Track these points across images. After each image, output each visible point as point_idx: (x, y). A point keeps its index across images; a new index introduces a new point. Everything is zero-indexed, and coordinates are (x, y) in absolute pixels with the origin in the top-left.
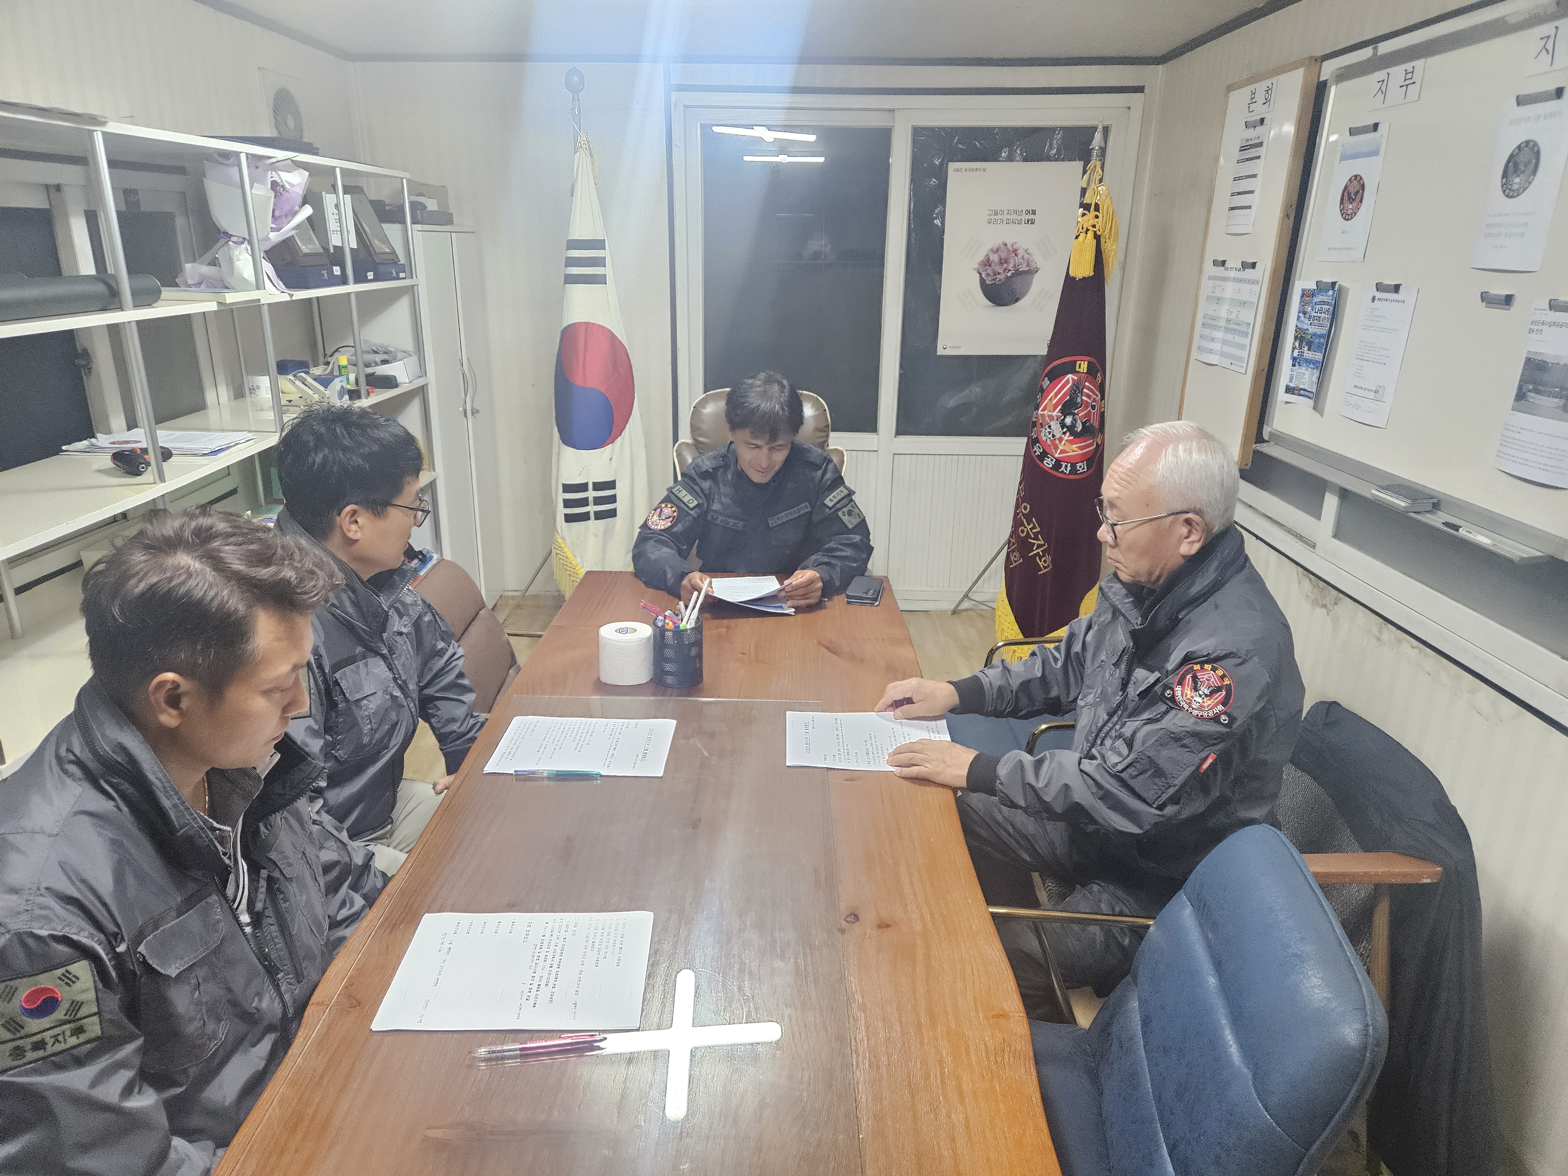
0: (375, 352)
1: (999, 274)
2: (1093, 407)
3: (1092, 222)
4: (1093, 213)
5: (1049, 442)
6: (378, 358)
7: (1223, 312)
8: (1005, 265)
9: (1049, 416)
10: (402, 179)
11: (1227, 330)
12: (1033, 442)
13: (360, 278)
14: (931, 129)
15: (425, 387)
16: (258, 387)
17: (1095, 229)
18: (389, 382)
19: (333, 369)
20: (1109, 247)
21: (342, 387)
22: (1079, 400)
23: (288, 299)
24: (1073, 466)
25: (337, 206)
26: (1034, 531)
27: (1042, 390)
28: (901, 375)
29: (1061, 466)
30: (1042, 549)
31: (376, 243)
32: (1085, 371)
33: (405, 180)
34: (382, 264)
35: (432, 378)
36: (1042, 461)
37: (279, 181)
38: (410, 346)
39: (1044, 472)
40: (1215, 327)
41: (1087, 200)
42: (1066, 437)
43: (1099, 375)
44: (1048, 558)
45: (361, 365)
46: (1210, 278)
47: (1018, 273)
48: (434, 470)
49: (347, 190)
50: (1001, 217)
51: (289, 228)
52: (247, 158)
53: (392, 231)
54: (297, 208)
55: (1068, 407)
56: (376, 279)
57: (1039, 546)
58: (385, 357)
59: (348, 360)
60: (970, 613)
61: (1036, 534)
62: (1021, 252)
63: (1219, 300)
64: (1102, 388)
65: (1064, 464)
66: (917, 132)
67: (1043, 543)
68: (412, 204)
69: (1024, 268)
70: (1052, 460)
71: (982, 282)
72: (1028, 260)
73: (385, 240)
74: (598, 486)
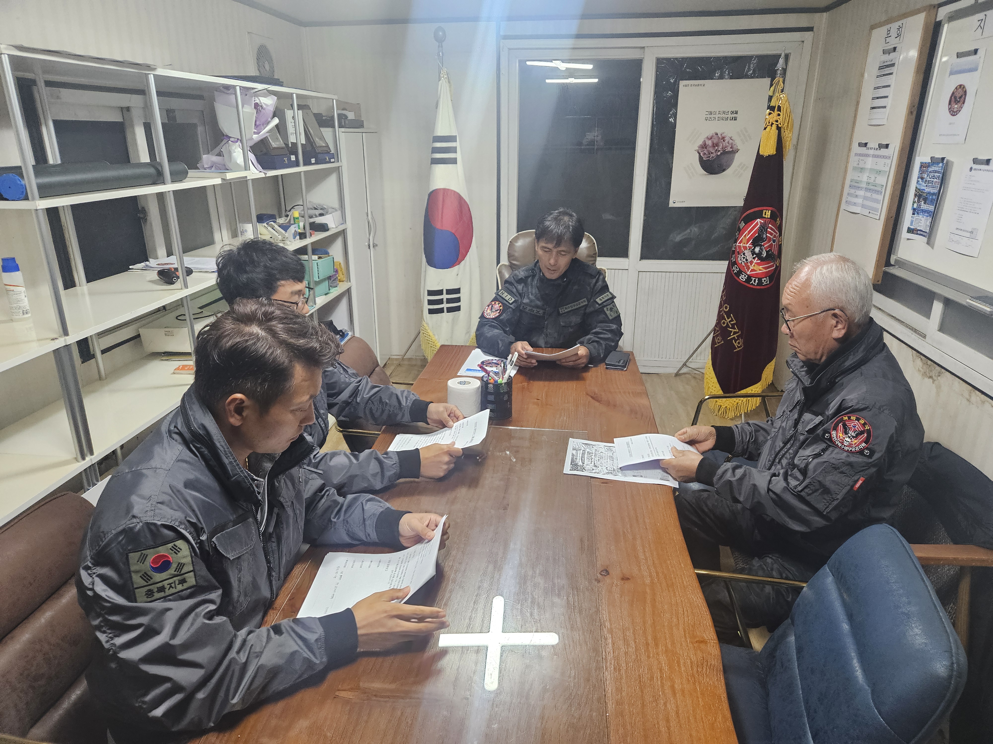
0: (316, 209)
1: (712, 153)
2: (774, 241)
3: (775, 118)
4: (776, 112)
5: (743, 264)
6: (317, 212)
8: (717, 148)
9: (743, 247)
10: (333, 100)
11: (867, 190)
12: (732, 264)
13: (307, 163)
14: (668, 60)
15: (345, 231)
16: (246, 231)
17: (777, 123)
18: (323, 228)
19: (290, 219)
20: (787, 136)
21: (295, 231)
22: (765, 236)
23: (264, 176)
24: (760, 280)
25: (293, 118)
26: (732, 323)
27: (739, 230)
28: (644, 220)
29: (751, 280)
30: (737, 335)
31: (317, 140)
32: (769, 217)
33: (335, 100)
34: (319, 153)
35: (349, 225)
36: (738, 276)
37: (259, 103)
38: (336, 205)
39: (739, 284)
40: (858, 188)
41: (772, 104)
42: (755, 261)
43: (778, 219)
44: (741, 341)
45: (307, 217)
46: (856, 155)
47: (725, 153)
48: (350, 281)
49: (300, 107)
50: (714, 116)
51: (264, 132)
52: (240, 89)
53: (327, 132)
54: (269, 119)
55: (757, 241)
56: (317, 163)
57: (735, 333)
58: (321, 212)
59: (299, 214)
60: (687, 375)
61: (733, 325)
62: (727, 139)
63: (862, 170)
64: (780, 228)
65: (753, 279)
66: (659, 61)
67: (737, 331)
68: (339, 115)
69: (729, 149)
70: (745, 276)
71: (701, 158)
72: (732, 144)
73: (322, 138)
74: (449, 292)
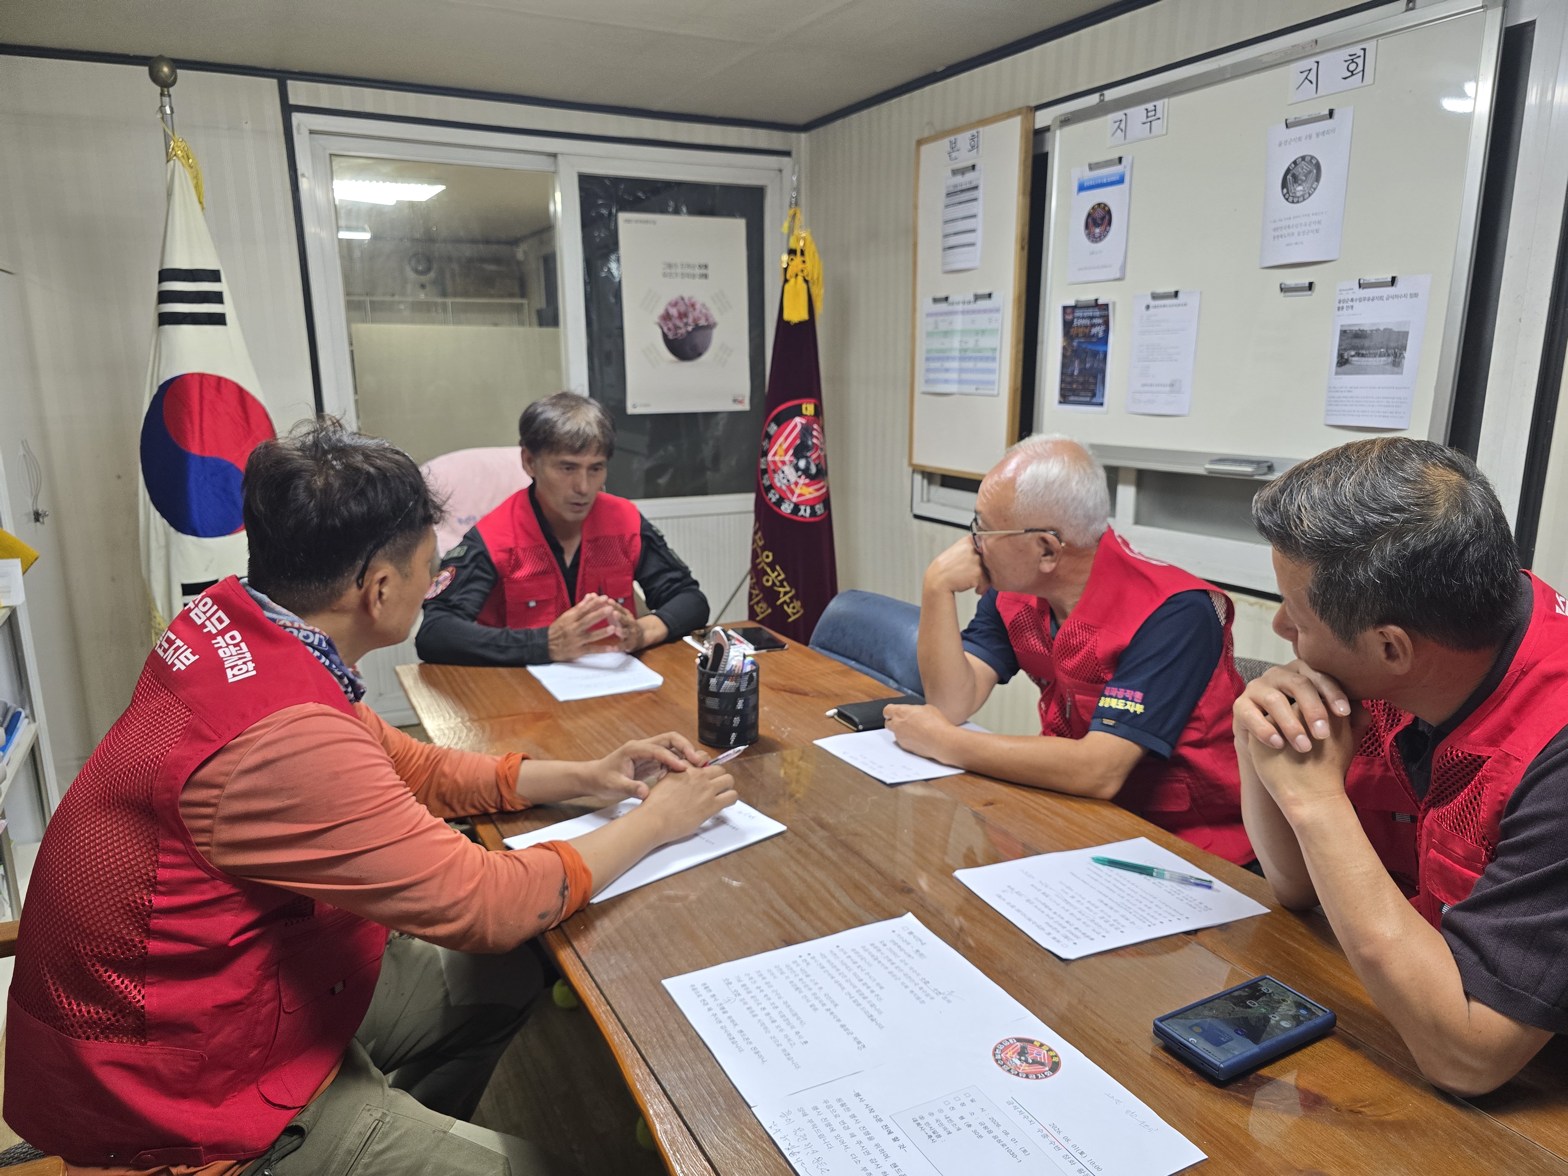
2: (822, 450)
3: (801, 266)
4: (798, 259)
5: (784, 488)
7: (956, 343)
9: (781, 461)
11: (962, 359)
14: (597, 178)
22: (808, 442)
27: (768, 436)
29: (799, 510)
30: (789, 595)
32: (810, 414)
36: (779, 506)
39: (782, 518)
40: (948, 359)
41: (793, 245)
42: (803, 480)
43: (821, 418)
44: (797, 604)
46: (929, 315)
47: (697, 328)
55: (800, 451)
57: (786, 593)
61: (781, 582)
62: (698, 306)
63: (946, 334)
65: (802, 508)
66: (585, 177)
67: (789, 589)
69: (702, 322)
70: (789, 505)
71: (665, 336)
